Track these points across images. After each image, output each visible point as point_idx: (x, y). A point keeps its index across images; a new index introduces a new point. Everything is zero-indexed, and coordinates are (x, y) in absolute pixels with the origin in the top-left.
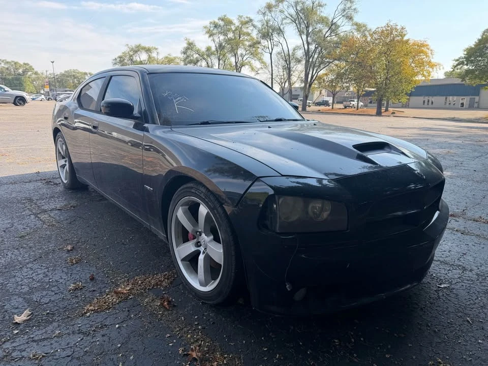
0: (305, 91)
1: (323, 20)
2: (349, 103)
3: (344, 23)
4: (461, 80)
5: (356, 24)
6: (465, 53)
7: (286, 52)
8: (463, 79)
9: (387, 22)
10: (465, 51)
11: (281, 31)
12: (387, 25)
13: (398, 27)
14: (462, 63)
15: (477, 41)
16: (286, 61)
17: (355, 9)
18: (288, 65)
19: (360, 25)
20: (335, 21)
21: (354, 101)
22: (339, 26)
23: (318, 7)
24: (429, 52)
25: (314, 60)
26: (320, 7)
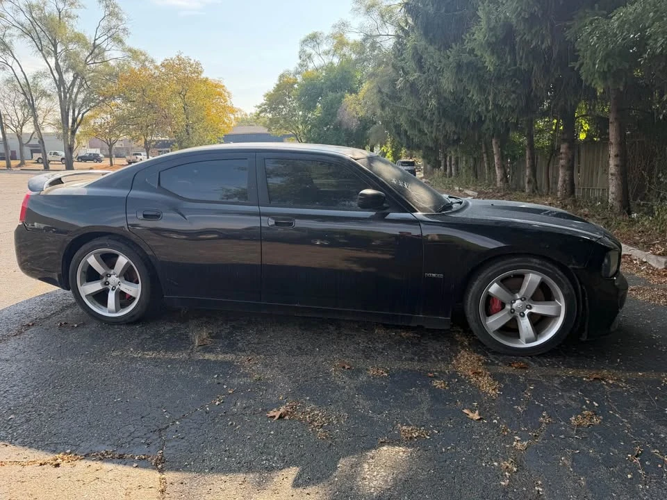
0: (66, 141)
1: (79, 39)
2: (135, 157)
3: (109, 47)
4: (267, 130)
5: (130, 50)
6: (265, 99)
7: (23, 81)
8: (270, 129)
9: (177, 54)
10: (265, 96)
11: (7, 46)
12: (178, 57)
13: (192, 62)
14: (264, 111)
15: (275, 86)
16: (24, 94)
17: (124, 29)
18: (29, 100)
19: (135, 52)
20: (98, 42)
21: (141, 155)
22: (105, 50)
23: (66, 19)
24: (226, 94)
25: (73, 96)
26: (70, 20)
